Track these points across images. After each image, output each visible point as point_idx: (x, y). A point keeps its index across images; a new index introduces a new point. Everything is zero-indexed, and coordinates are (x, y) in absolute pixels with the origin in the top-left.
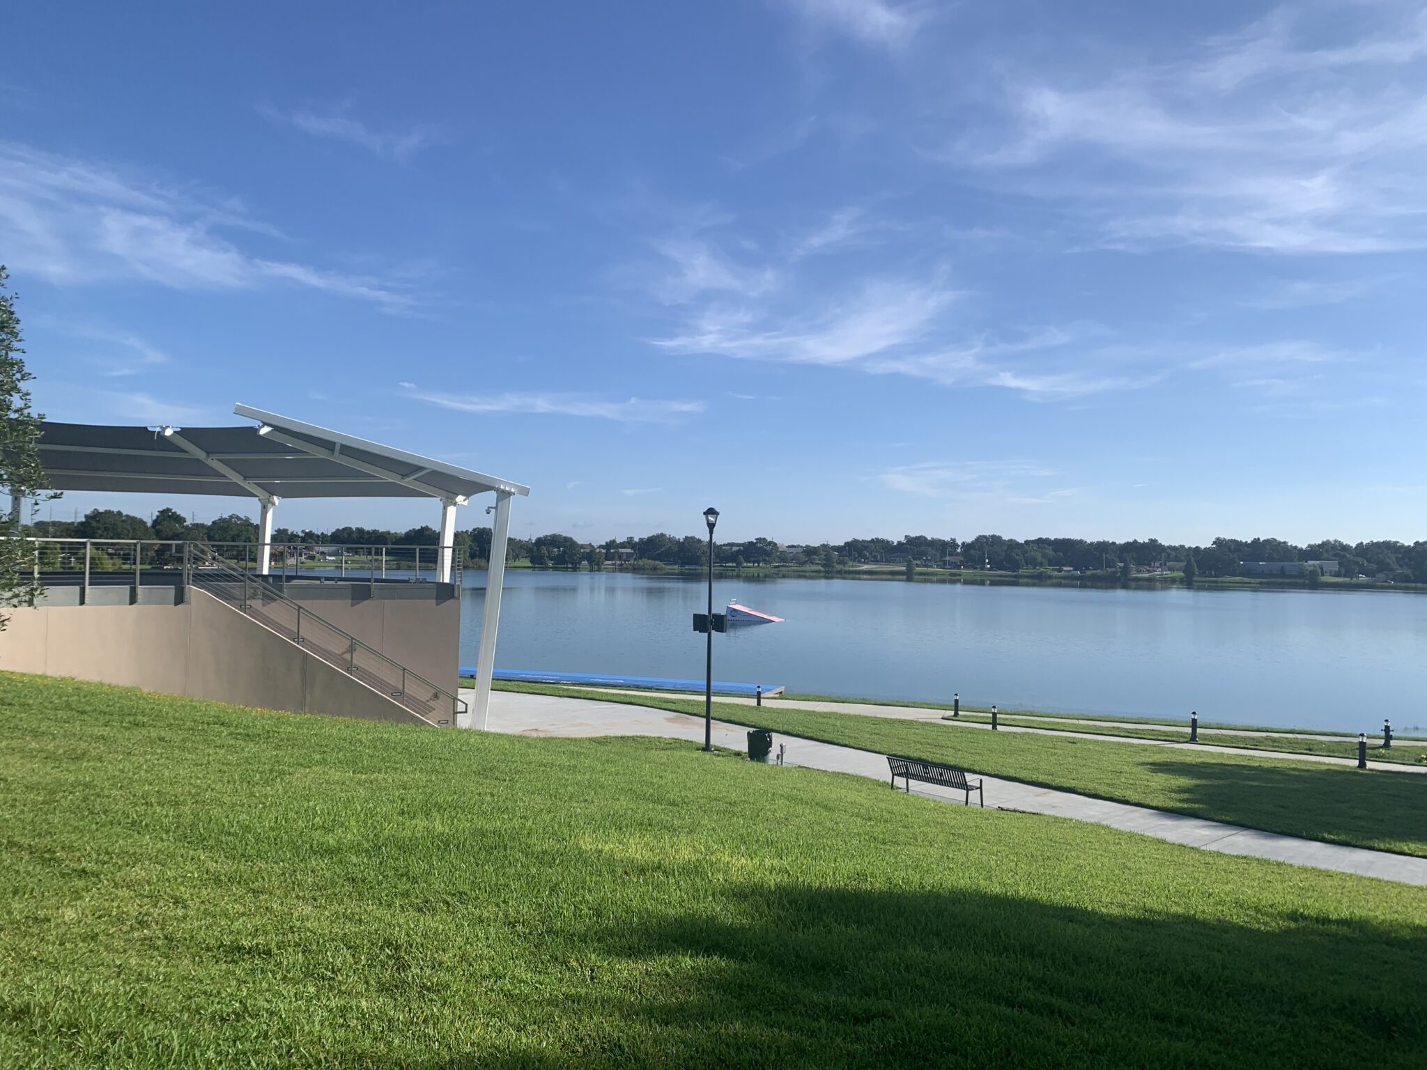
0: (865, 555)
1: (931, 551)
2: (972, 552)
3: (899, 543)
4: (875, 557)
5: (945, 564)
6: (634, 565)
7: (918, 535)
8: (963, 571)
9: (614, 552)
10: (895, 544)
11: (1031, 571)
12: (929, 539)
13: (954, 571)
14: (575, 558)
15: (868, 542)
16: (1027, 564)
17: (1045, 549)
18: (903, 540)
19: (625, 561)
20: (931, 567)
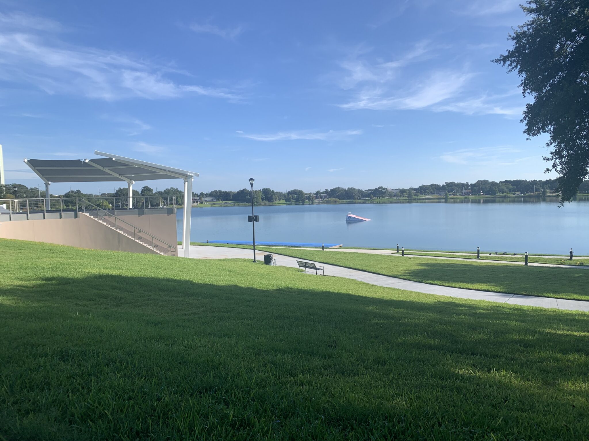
0: (427, 191)
1: (456, 188)
2: (475, 188)
3: (443, 186)
4: (431, 192)
5: (463, 194)
6: (327, 200)
7: (451, 182)
8: (470, 196)
9: (319, 196)
10: (441, 186)
11: (501, 195)
12: (456, 183)
13: (467, 196)
14: (303, 199)
15: (429, 186)
16: (499, 192)
17: (508, 185)
18: (444, 184)
19: (323, 199)
20: (456, 195)
